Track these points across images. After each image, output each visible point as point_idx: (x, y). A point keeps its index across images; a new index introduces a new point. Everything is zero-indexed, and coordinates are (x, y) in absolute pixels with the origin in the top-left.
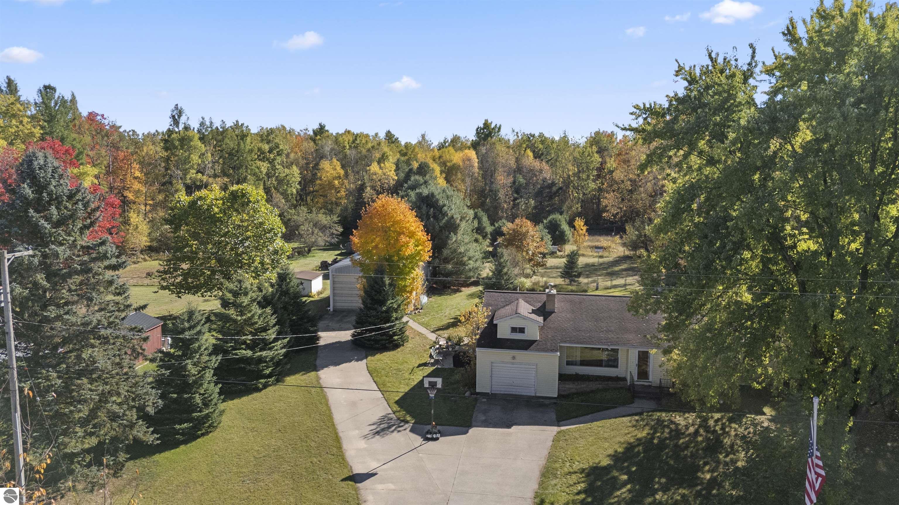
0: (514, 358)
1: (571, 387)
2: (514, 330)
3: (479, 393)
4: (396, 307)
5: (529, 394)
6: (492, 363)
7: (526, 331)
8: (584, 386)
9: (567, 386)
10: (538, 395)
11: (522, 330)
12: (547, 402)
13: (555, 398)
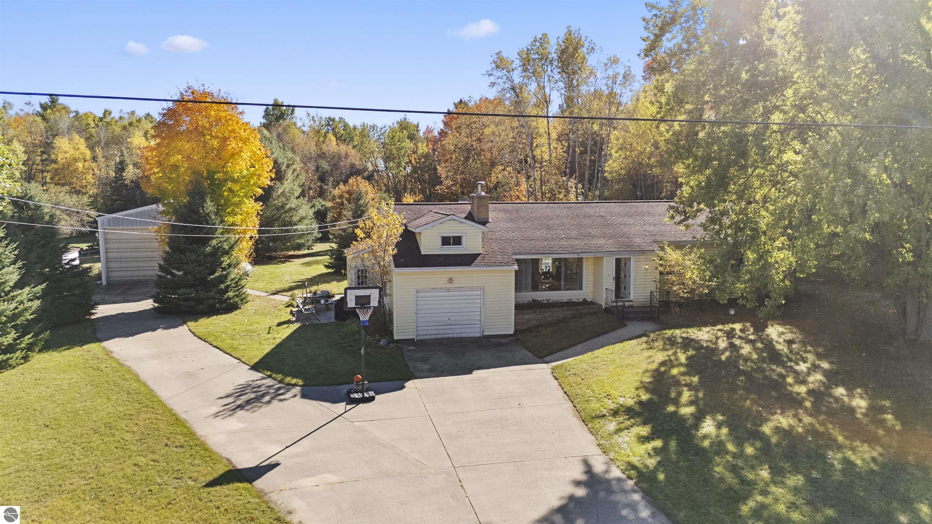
0: (451, 280)
1: (532, 317)
2: (446, 241)
3: (398, 341)
4: (227, 247)
5: (472, 335)
6: (418, 292)
7: (464, 241)
8: (548, 316)
9: (526, 317)
10: (485, 334)
11: (457, 241)
12: (504, 341)
13: (510, 335)
